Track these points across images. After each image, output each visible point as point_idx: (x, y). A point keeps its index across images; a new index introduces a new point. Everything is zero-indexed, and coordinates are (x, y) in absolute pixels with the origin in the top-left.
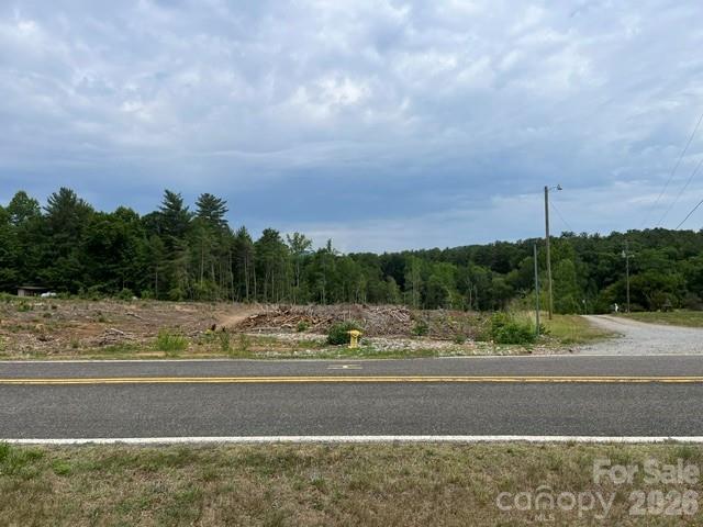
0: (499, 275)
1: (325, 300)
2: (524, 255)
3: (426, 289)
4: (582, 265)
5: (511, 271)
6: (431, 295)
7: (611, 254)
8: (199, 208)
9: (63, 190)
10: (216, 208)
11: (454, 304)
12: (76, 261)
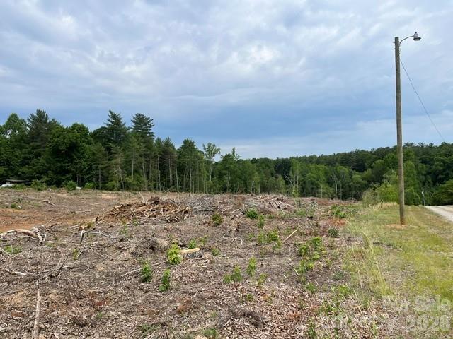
0: (357, 173)
1: (229, 190)
2: (376, 159)
3: (304, 183)
4: (420, 165)
5: (366, 170)
6: (308, 187)
7: (443, 158)
8: (134, 124)
9: (39, 112)
10: (145, 124)
11: (324, 193)
12: (44, 162)
